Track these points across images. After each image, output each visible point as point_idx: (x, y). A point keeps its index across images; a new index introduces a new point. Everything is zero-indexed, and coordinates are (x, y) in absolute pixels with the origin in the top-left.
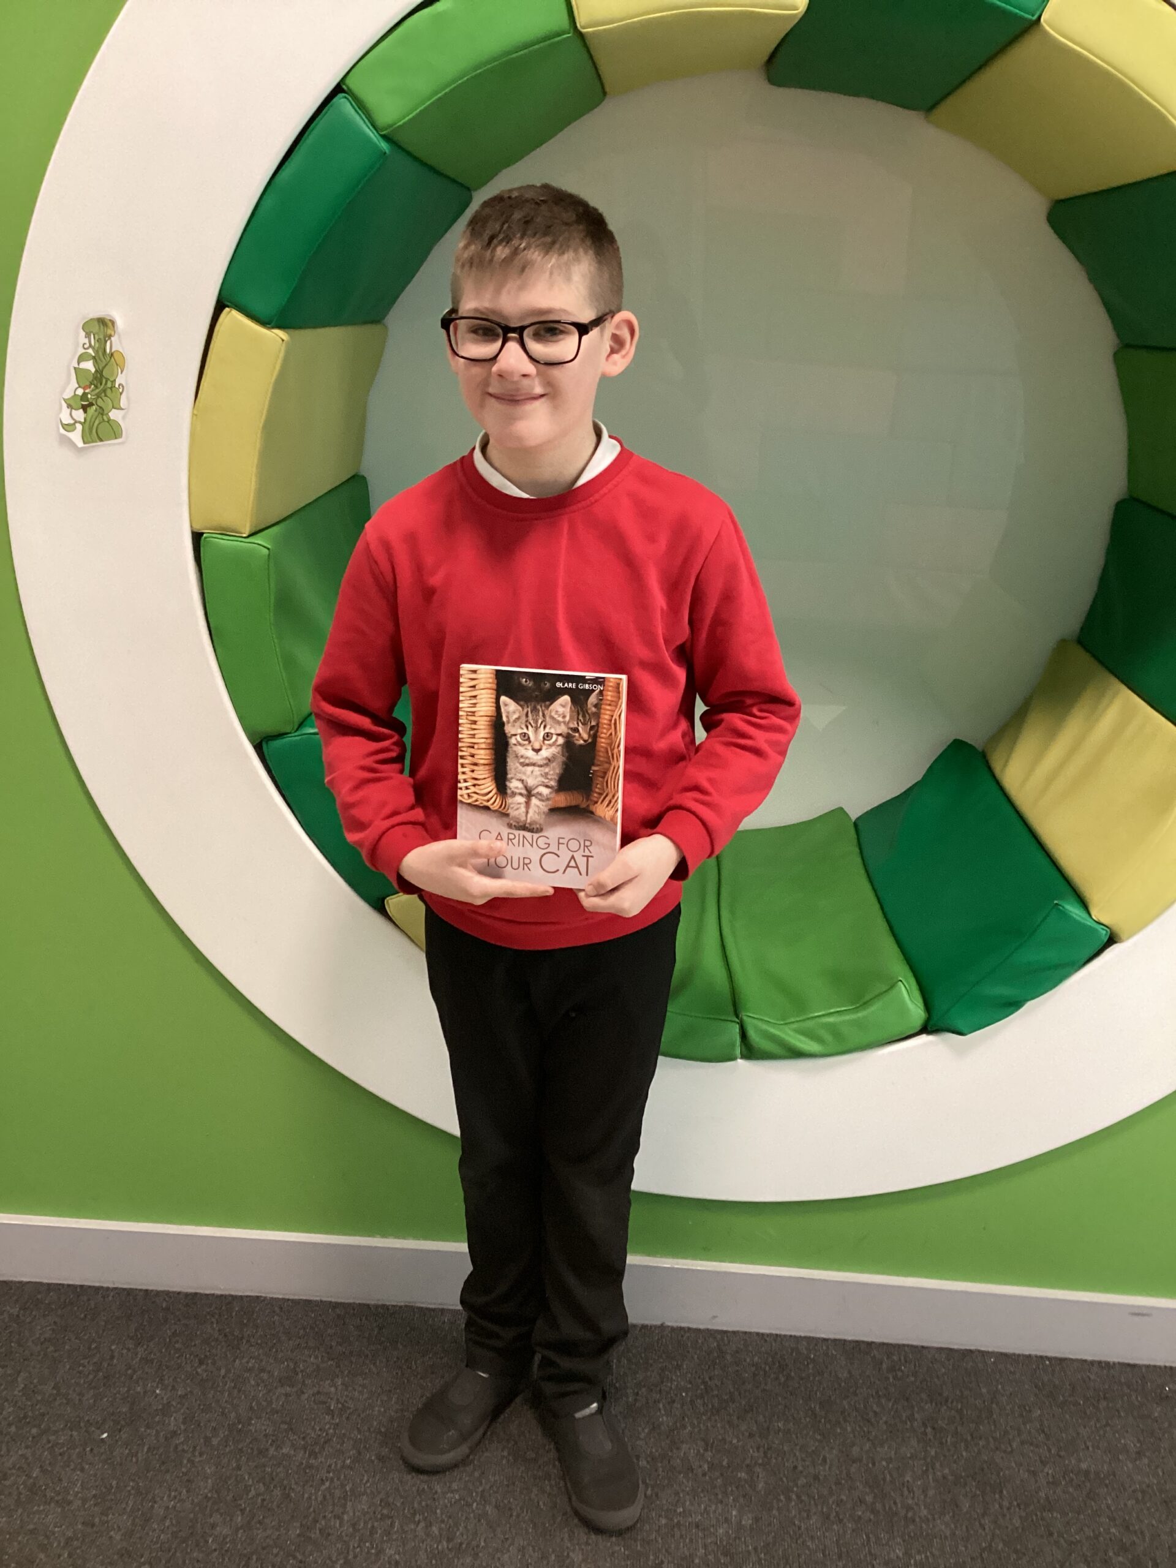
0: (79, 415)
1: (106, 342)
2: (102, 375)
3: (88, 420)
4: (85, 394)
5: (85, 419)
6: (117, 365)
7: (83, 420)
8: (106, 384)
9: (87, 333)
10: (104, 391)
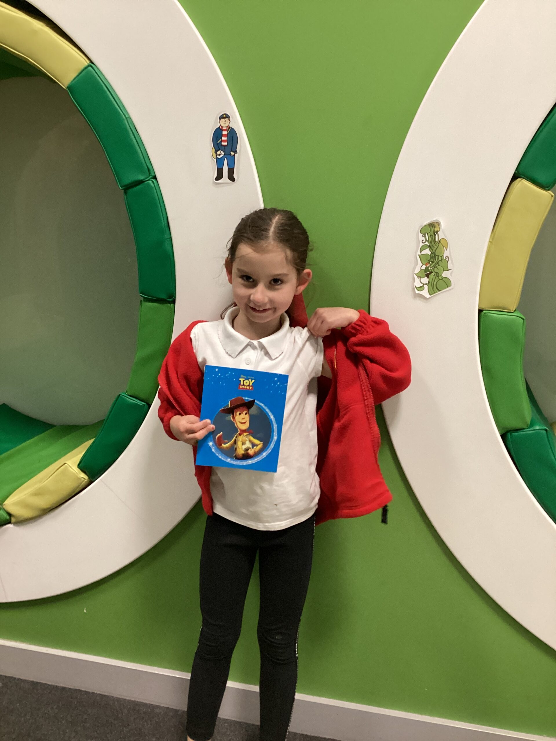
0: (425, 280)
1: (435, 235)
2: (435, 255)
3: (431, 282)
4: (427, 268)
5: (429, 282)
6: (443, 246)
7: (428, 283)
8: (438, 259)
9: (423, 234)
10: (438, 263)
